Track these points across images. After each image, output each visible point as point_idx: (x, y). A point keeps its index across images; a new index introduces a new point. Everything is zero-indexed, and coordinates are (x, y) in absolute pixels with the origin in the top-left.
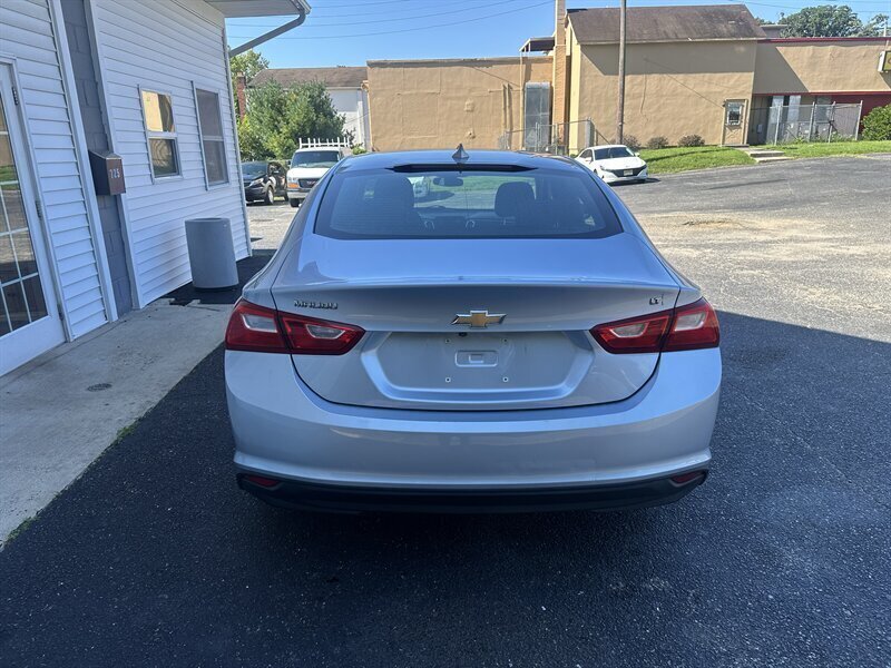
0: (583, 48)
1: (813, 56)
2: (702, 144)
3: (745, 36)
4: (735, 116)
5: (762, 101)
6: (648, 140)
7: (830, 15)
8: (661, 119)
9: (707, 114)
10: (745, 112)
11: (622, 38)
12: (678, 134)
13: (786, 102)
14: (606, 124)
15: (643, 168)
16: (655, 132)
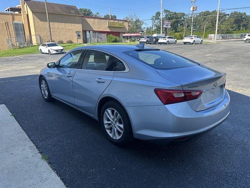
0: (33, 12)
1: (93, 21)
2: (72, 43)
3: (78, 14)
4: (79, 36)
5: (85, 32)
6: (58, 41)
7: (86, 11)
8: (60, 35)
9: (72, 35)
10: (81, 34)
11: (47, 11)
12: (65, 40)
13: (89, 32)
14: (44, 36)
15: (63, 49)
16: (59, 39)
